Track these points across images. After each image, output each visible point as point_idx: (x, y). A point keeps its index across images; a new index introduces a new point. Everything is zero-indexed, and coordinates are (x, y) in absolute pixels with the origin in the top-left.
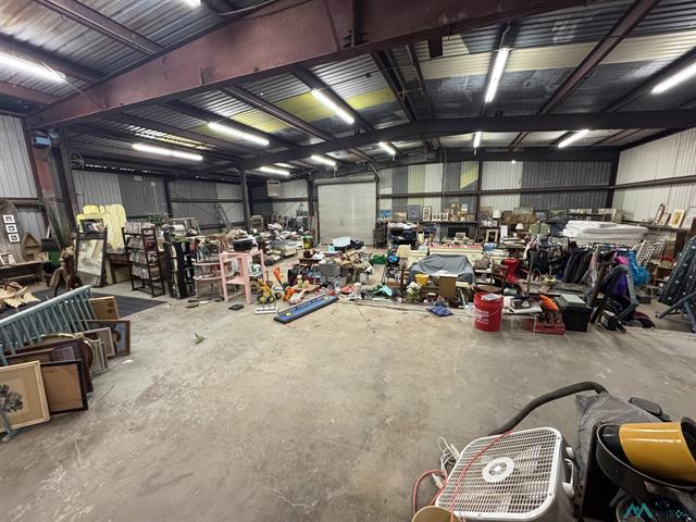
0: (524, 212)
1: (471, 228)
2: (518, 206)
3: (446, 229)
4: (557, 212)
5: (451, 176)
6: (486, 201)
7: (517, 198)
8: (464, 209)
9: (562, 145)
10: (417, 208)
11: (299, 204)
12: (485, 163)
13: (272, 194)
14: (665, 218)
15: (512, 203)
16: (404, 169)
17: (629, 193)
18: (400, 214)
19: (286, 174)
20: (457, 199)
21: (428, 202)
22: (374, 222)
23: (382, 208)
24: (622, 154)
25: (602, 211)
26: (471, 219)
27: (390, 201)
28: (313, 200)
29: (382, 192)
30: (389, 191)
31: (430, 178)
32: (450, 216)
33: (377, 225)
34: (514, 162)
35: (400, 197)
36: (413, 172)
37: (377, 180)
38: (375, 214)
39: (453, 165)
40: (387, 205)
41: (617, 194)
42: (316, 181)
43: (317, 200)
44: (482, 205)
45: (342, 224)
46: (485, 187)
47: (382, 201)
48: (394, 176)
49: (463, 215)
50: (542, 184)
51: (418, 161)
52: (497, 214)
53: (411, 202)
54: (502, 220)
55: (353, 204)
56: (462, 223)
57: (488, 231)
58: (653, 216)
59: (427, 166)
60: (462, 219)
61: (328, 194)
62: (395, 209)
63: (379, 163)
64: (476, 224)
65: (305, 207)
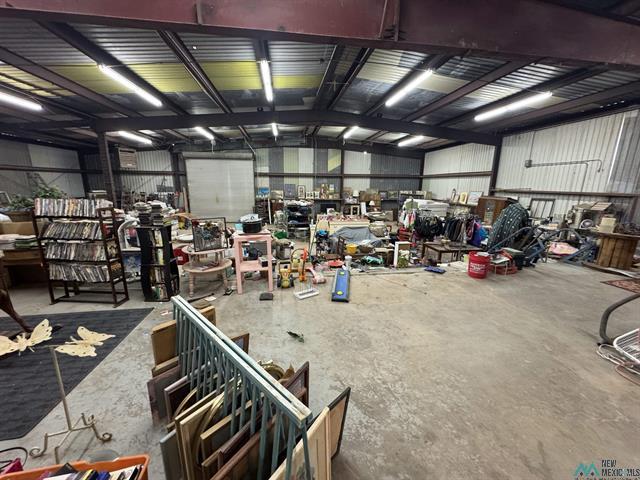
0: (373, 192)
1: (338, 204)
2: (368, 187)
3: (319, 206)
4: (392, 193)
5: (321, 160)
6: (348, 183)
7: (368, 181)
8: (332, 189)
9: (401, 144)
10: (292, 187)
11: (160, 178)
12: (346, 152)
13: (125, 165)
14: (457, 198)
15: (364, 185)
16: (279, 150)
17: (433, 182)
18: (277, 192)
19: (148, 142)
20: (325, 180)
21: (302, 181)
22: (253, 199)
23: (260, 186)
24: (427, 155)
25: (418, 192)
26: (336, 197)
27: (267, 179)
28: (180, 175)
29: (260, 170)
30: (265, 169)
31: (303, 160)
32: (321, 194)
33: (257, 202)
34: (365, 153)
35: (276, 176)
36: (288, 154)
37: (254, 158)
38: (252, 191)
39: (322, 151)
40: (265, 182)
41: (424, 181)
42: (185, 154)
43: (185, 175)
44: (345, 186)
45: (217, 201)
46: (346, 172)
47: (259, 179)
48: (270, 155)
49: (331, 194)
50: (384, 172)
51: (292, 144)
52: (356, 194)
53: (287, 181)
54: (360, 199)
55: (229, 181)
56: (330, 201)
57: (352, 207)
58: (449, 196)
59: (300, 149)
60: (331, 197)
61: (198, 170)
62: (273, 187)
63: (255, 142)
64: (341, 202)
65: (170, 181)
